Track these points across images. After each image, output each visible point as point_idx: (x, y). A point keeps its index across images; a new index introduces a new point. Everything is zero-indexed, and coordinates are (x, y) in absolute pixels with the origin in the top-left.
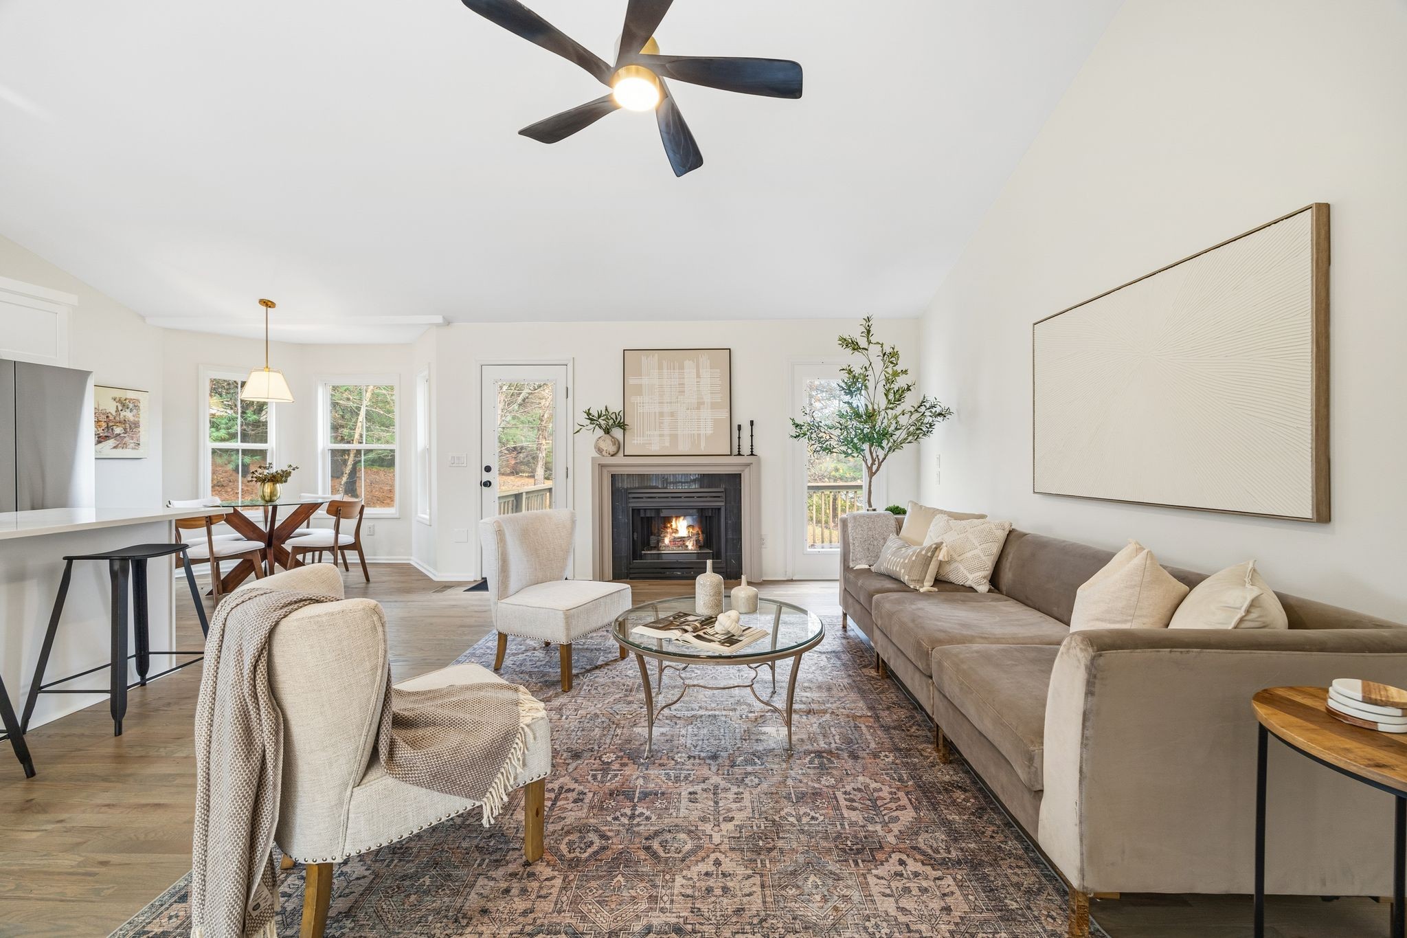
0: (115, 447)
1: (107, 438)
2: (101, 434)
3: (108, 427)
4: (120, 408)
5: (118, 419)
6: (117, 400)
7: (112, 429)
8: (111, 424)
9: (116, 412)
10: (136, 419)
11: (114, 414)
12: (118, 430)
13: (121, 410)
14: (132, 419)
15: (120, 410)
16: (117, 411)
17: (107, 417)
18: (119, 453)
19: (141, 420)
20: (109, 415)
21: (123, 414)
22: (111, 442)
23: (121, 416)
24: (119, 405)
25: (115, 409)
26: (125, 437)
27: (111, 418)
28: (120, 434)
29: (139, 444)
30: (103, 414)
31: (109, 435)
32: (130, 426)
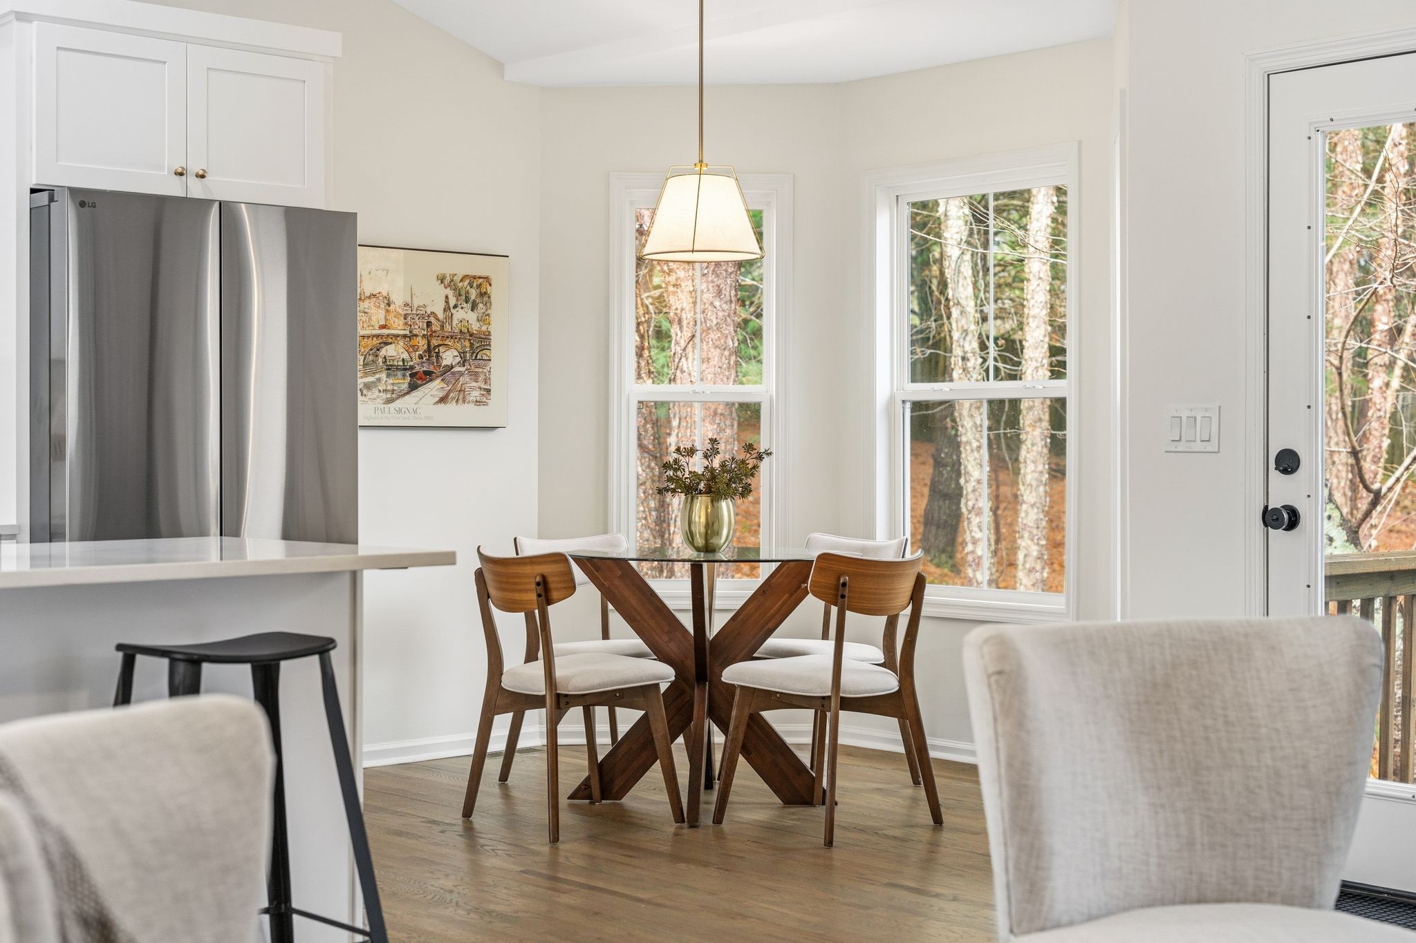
0: (443, 400)
1: (428, 376)
2: (417, 368)
3: (429, 350)
4: (452, 301)
5: (448, 327)
6: (447, 281)
7: (438, 354)
8: (434, 342)
9: (445, 310)
10: (484, 328)
11: (441, 316)
12: (449, 357)
13: (455, 307)
14: (475, 327)
15: (452, 305)
16: (447, 309)
17: (429, 324)
18: (454, 413)
19: (492, 329)
20: (432, 319)
21: (459, 315)
22: (435, 388)
23: (455, 322)
24: (450, 293)
25: (443, 304)
26: (461, 374)
27: (436, 326)
28: (452, 367)
29: (488, 391)
30: (422, 317)
31: (432, 368)
32: (472, 345)
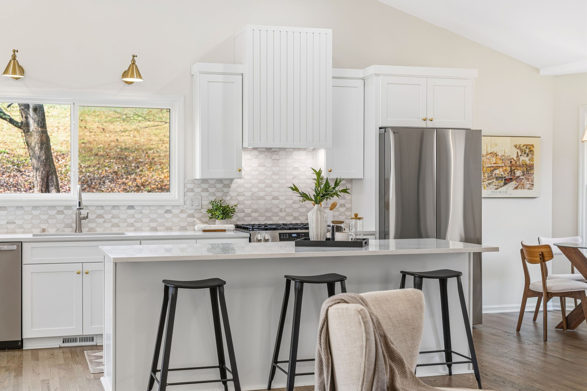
0: (516, 188)
1: (511, 180)
2: (507, 177)
3: (511, 171)
4: (520, 154)
5: (518, 163)
6: (518, 147)
7: (514, 173)
8: (513, 168)
9: (517, 157)
10: (531, 163)
11: (515, 159)
12: (518, 173)
13: (521, 156)
14: (528, 162)
15: (519, 155)
16: (518, 156)
17: (511, 162)
18: (520, 193)
19: (534, 163)
20: (512, 160)
21: (522, 158)
22: (513, 184)
23: (521, 161)
24: (519, 151)
25: (516, 155)
26: (523, 179)
27: (514, 163)
28: (519, 177)
29: (533, 185)
30: (508, 160)
31: (512, 177)
32: (527, 169)
